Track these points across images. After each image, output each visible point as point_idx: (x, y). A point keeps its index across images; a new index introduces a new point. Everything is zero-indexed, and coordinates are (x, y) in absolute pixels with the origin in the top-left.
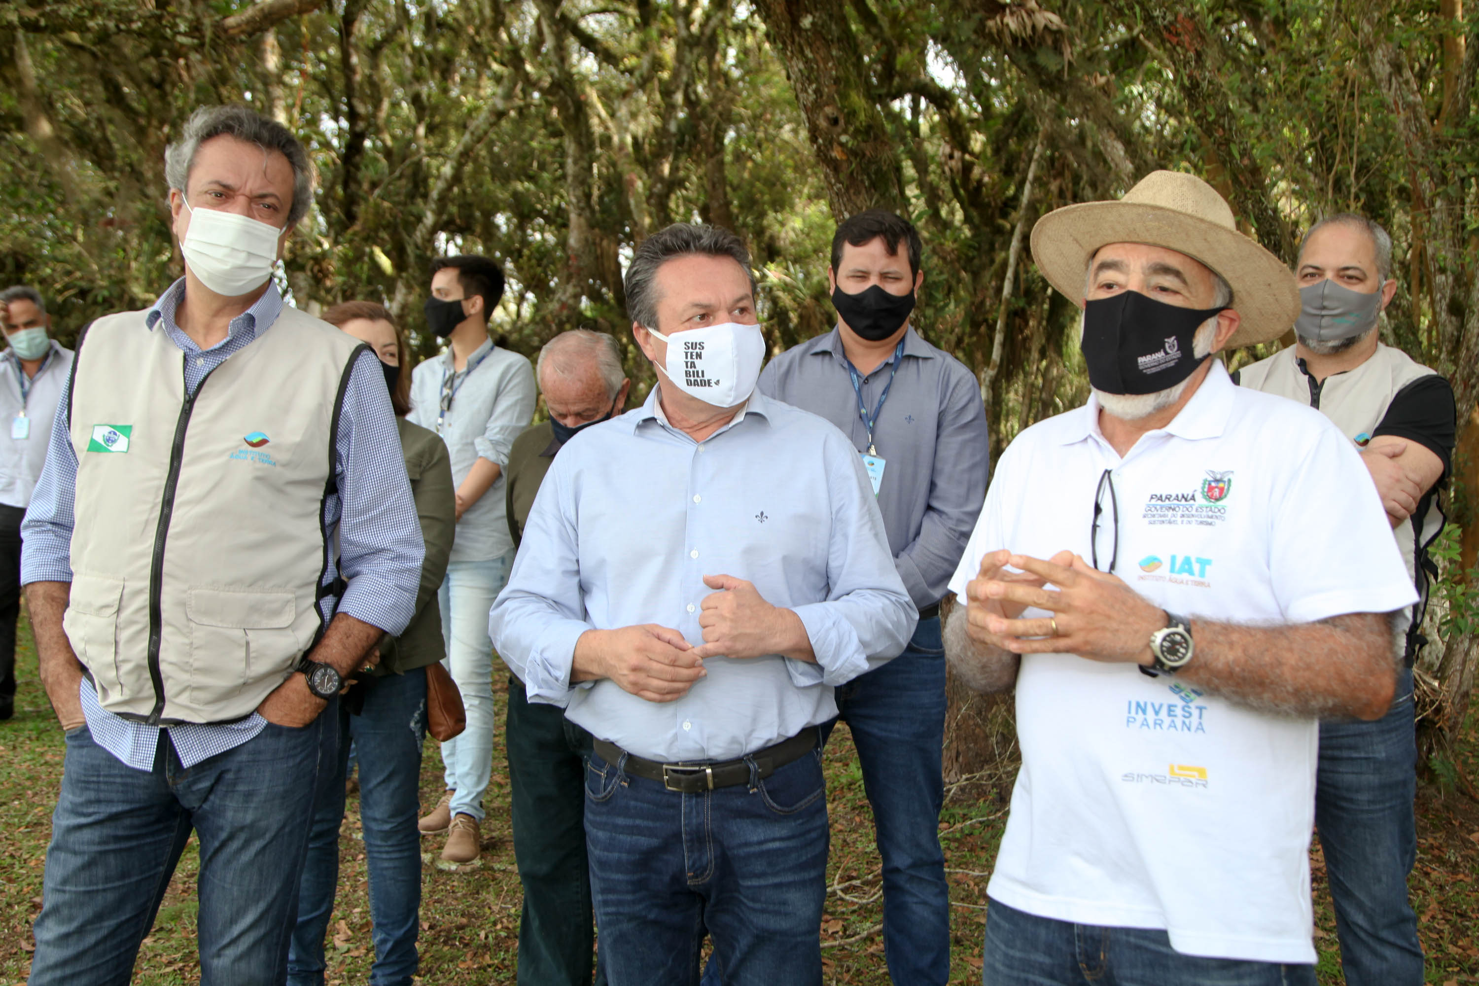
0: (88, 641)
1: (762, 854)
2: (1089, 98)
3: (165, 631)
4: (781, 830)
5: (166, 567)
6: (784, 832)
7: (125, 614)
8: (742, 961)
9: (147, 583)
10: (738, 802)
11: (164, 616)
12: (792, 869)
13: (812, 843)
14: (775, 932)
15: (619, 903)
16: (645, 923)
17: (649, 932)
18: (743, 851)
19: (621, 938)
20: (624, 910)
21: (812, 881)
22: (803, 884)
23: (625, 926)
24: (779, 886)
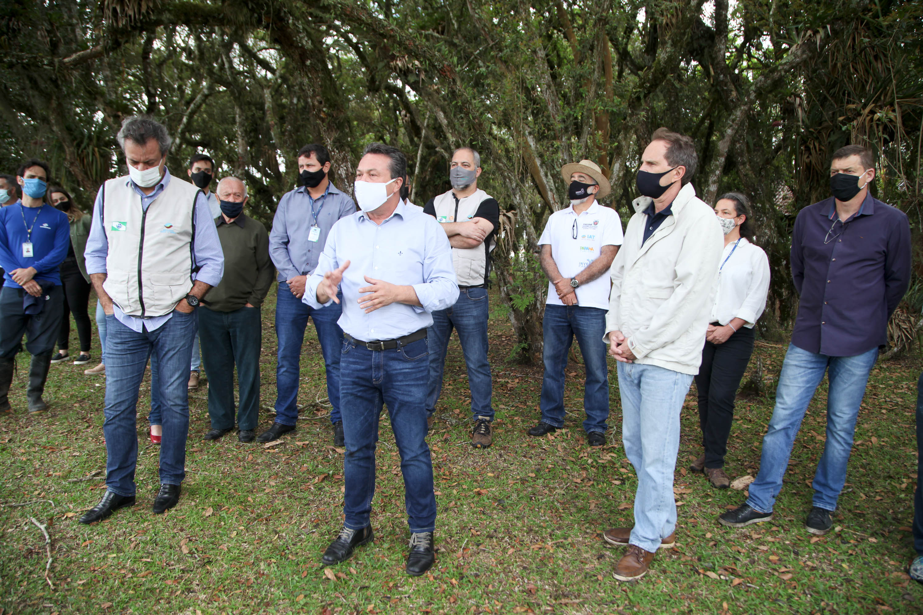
0: (118, 293)
1: (400, 374)
2: (430, 94)
3: (144, 288)
4: (408, 365)
5: (143, 267)
6: (410, 366)
7: (130, 283)
8: (396, 414)
9: (137, 274)
10: (393, 355)
11: (143, 284)
12: (413, 380)
13: (421, 371)
14: (407, 402)
15: (348, 389)
16: (357, 397)
17: (359, 401)
18: (394, 372)
19: (348, 402)
20: (350, 391)
21: (421, 385)
22: (418, 385)
23: (350, 398)
24: (408, 385)
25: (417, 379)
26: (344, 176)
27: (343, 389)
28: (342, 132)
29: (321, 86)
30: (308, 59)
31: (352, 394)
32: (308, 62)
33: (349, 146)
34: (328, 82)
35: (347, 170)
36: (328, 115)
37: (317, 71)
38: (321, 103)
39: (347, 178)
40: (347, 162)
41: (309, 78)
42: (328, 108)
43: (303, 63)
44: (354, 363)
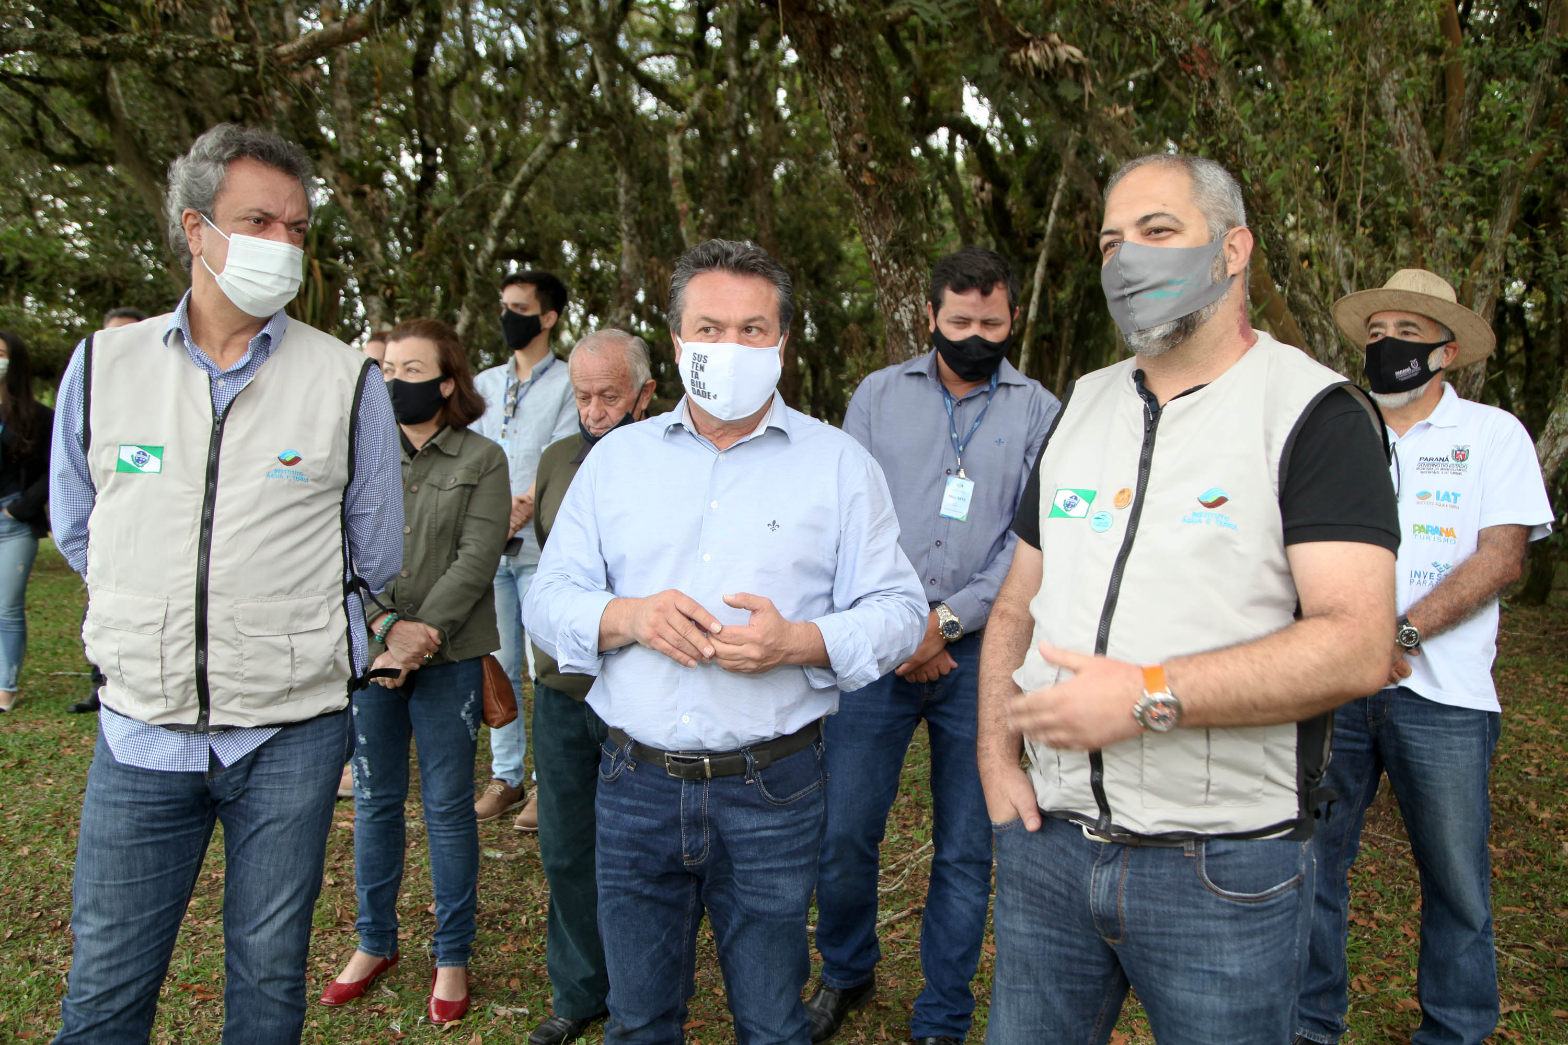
1: (754, 841)
3: (212, 644)
5: (212, 585)
6: (777, 821)
9: (192, 602)
11: (211, 631)
12: (784, 856)
13: (805, 832)
14: (764, 914)
15: (617, 877)
16: (640, 897)
17: (645, 907)
18: (736, 838)
19: (618, 910)
20: (621, 884)
21: (802, 868)
22: (793, 870)
23: (622, 899)
24: (770, 871)
25: (792, 855)
26: (907, 326)
27: (605, 877)
28: (909, 219)
29: (866, 109)
30: (838, 42)
31: (627, 892)
32: (837, 52)
33: (924, 254)
34: (882, 100)
35: (917, 312)
36: (881, 178)
37: (857, 73)
38: (864, 148)
39: (914, 331)
40: (916, 291)
41: (837, 90)
42: (882, 162)
43: (826, 52)
44: (634, 811)
